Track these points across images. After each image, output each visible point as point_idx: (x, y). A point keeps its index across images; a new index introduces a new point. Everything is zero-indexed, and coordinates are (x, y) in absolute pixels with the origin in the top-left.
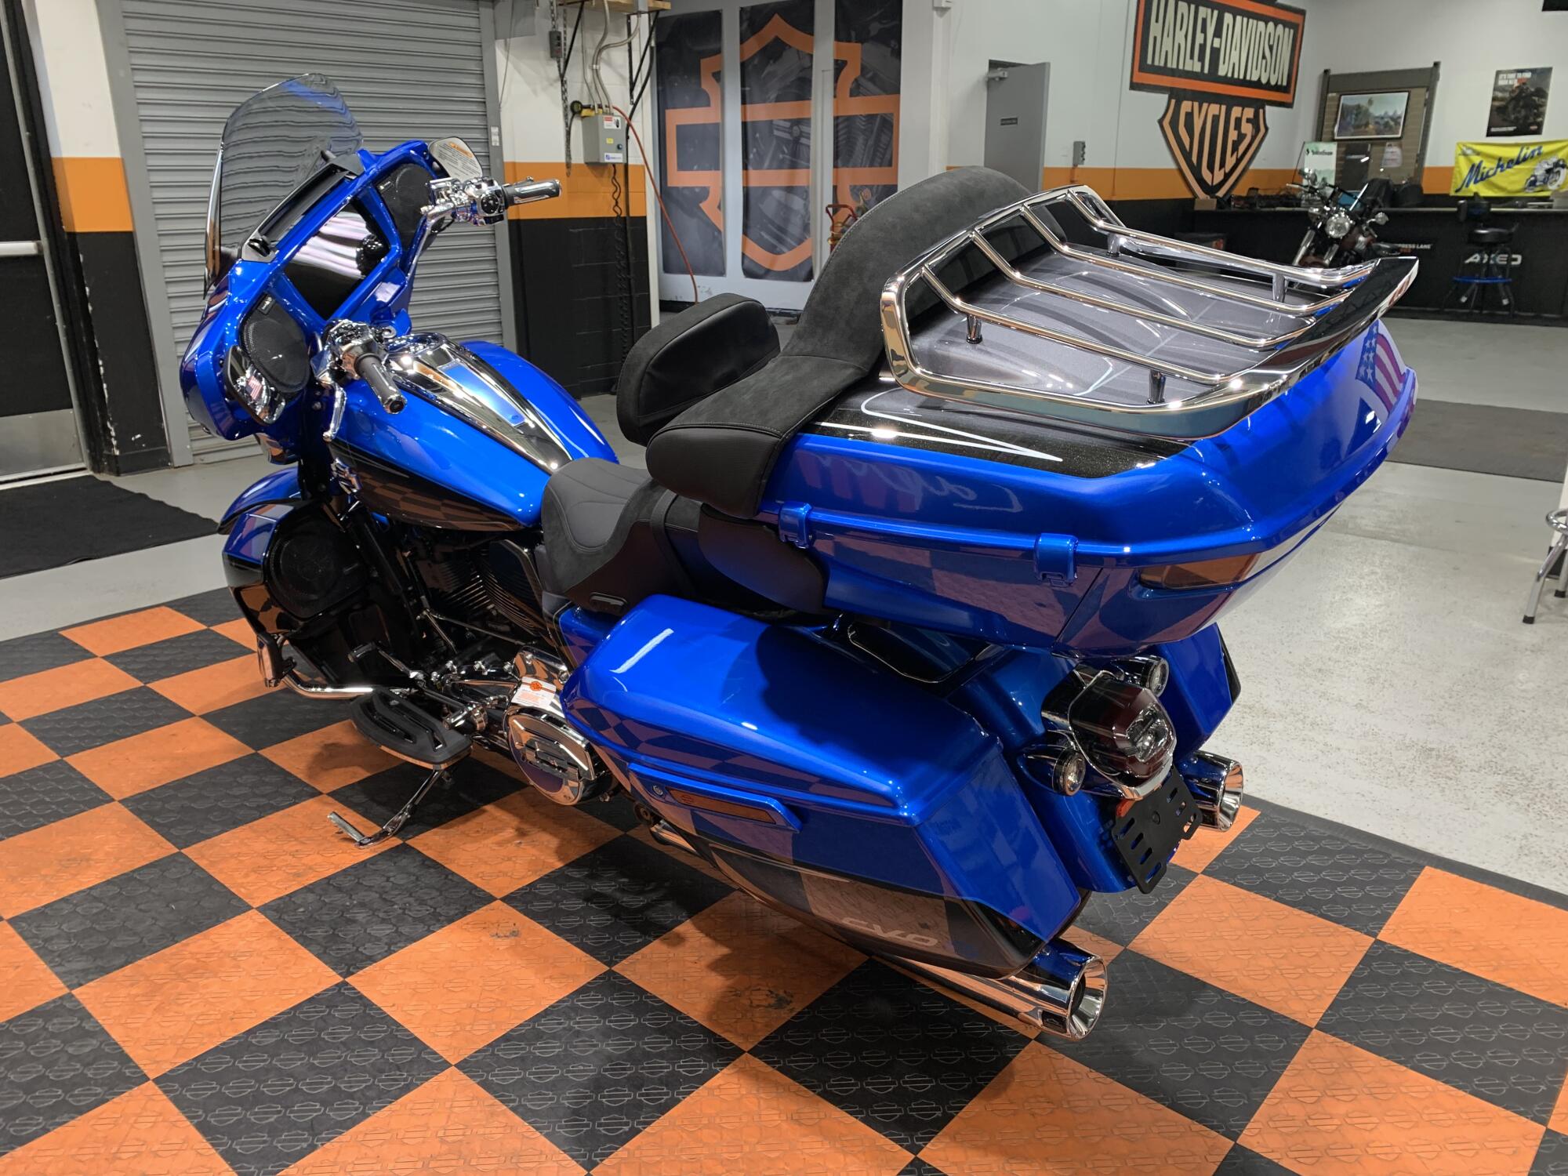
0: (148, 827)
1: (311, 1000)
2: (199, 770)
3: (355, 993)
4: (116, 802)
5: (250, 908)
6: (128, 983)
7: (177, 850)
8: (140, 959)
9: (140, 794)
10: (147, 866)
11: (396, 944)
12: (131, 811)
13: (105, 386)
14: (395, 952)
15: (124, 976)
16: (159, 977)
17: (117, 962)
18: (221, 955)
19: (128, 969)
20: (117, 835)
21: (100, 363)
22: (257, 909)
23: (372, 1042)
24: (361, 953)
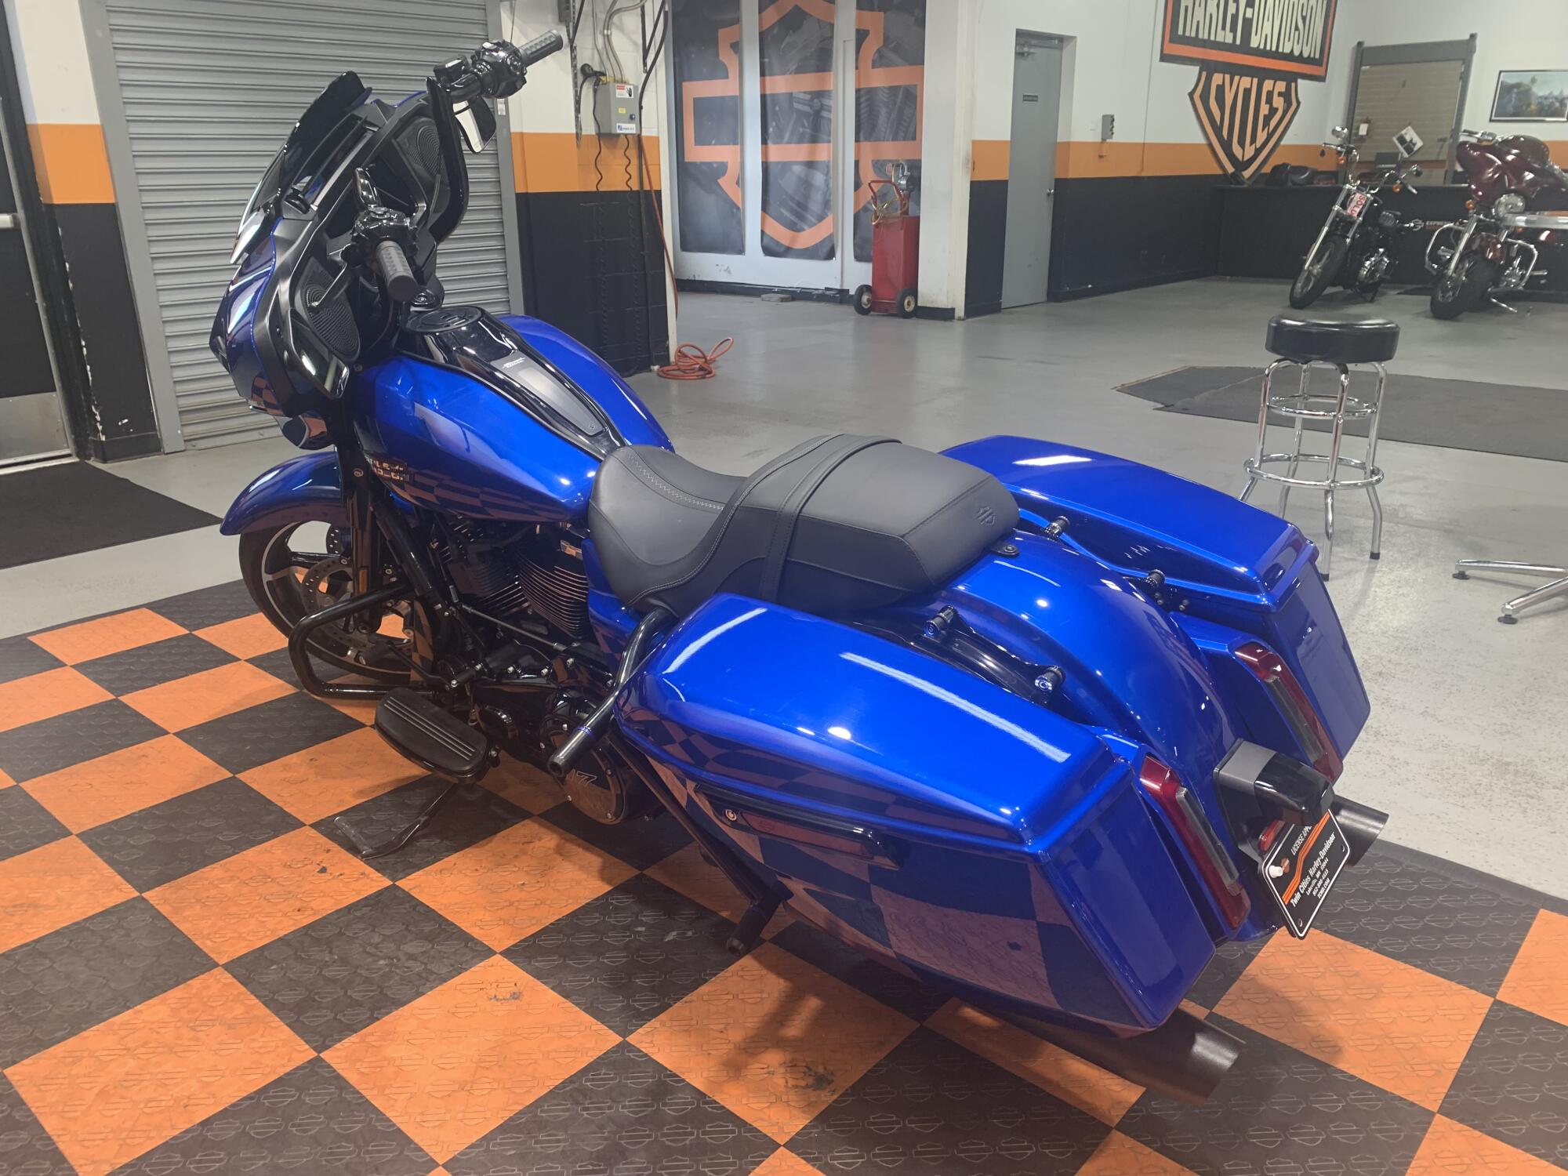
0: (106, 866)
1: (280, 1081)
2: (170, 797)
3: (329, 1072)
4: (73, 836)
5: (216, 965)
6: (71, 1059)
7: (137, 894)
8: (85, 1029)
9: (100, 826)
10: (101, 914)
11: (380, 1009)
12: (91, 847)
13: (88, 367)
14: (378, 1019)
15: (64, 1051)
16: (106, 1052)
17: (59, 1034)
18: (179, 1024)
19: (71, 1043)
20: (71, 876)
21: (83, 343)
22: (223, 966)
23: (349, 1134)
24: (341, 1021)
